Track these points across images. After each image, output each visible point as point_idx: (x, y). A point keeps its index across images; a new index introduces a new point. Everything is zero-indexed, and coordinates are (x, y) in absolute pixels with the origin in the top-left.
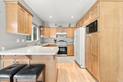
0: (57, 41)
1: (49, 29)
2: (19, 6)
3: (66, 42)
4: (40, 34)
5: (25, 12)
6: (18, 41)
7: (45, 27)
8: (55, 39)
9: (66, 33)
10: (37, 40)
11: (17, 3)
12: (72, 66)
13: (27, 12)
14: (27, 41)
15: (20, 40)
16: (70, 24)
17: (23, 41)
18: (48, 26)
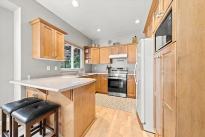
0: (112, 69)
1: (98, 50)
2: (42, 24)
3: (127, 71)
4: (85, 59)
5: (53, 30)
6: (48, 68)
7: (91, 47)
8: (109, 66)
9: (125, 55)
10: (81, 67)
11: (39, 20)
12: (127, 119)
13: (55, 30)
14: (62, 69)
15: (52, 68)
16: (135, 36)
17: (56, 68)
18: (97, 46)
